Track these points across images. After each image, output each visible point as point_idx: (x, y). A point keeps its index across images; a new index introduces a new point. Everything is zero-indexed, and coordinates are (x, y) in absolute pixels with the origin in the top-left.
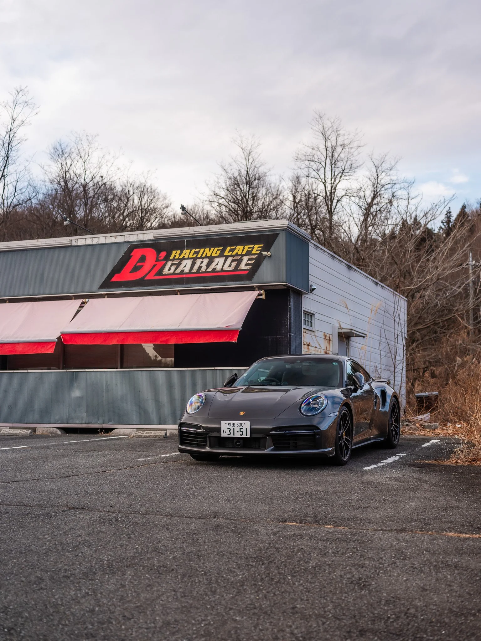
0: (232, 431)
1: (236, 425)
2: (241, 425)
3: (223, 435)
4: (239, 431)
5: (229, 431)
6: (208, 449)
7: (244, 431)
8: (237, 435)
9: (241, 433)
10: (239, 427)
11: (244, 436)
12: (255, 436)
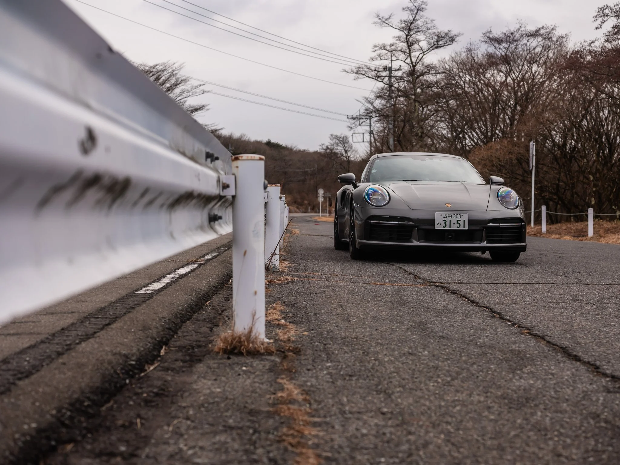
0: (448, 223)
1: (453, 216)
2: (458, 216)
3: (437, 227)
4: (456, 223)
5: (445, 223)
6: (416, 243)
7: (462, 223)
8: (454, 227)
9: (458, 225)
10: (456, 219)
11: (462, 228)
12: (473, 228)
